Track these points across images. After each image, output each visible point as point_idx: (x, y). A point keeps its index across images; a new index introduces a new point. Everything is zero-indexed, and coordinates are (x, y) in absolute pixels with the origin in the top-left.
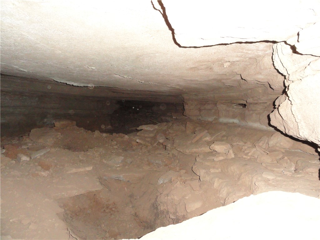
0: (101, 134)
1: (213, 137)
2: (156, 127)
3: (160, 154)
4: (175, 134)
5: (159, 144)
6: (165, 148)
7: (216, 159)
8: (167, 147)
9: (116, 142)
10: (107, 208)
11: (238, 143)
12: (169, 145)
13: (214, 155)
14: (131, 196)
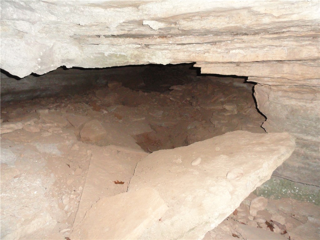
0: (144, 93)
1: (226, 98)
2: (184, 87)
3: (188, 109)
4: (198, 94)
5: (186, 101)
6: (191, 104)
7: (226, 114)
8: (192, 104)
9: (155, 100)
10: (155, 143)
11: (241, 104)
12: (194, 103)
13: (225, 112)
14: (170, 136)
